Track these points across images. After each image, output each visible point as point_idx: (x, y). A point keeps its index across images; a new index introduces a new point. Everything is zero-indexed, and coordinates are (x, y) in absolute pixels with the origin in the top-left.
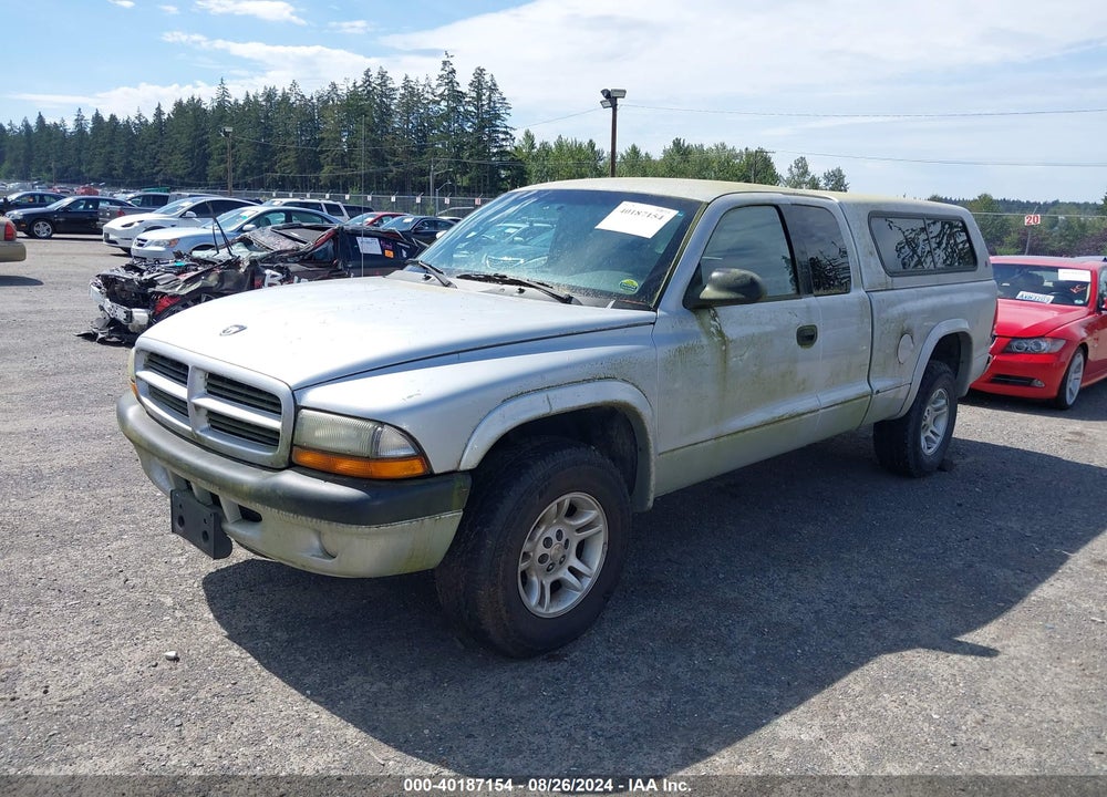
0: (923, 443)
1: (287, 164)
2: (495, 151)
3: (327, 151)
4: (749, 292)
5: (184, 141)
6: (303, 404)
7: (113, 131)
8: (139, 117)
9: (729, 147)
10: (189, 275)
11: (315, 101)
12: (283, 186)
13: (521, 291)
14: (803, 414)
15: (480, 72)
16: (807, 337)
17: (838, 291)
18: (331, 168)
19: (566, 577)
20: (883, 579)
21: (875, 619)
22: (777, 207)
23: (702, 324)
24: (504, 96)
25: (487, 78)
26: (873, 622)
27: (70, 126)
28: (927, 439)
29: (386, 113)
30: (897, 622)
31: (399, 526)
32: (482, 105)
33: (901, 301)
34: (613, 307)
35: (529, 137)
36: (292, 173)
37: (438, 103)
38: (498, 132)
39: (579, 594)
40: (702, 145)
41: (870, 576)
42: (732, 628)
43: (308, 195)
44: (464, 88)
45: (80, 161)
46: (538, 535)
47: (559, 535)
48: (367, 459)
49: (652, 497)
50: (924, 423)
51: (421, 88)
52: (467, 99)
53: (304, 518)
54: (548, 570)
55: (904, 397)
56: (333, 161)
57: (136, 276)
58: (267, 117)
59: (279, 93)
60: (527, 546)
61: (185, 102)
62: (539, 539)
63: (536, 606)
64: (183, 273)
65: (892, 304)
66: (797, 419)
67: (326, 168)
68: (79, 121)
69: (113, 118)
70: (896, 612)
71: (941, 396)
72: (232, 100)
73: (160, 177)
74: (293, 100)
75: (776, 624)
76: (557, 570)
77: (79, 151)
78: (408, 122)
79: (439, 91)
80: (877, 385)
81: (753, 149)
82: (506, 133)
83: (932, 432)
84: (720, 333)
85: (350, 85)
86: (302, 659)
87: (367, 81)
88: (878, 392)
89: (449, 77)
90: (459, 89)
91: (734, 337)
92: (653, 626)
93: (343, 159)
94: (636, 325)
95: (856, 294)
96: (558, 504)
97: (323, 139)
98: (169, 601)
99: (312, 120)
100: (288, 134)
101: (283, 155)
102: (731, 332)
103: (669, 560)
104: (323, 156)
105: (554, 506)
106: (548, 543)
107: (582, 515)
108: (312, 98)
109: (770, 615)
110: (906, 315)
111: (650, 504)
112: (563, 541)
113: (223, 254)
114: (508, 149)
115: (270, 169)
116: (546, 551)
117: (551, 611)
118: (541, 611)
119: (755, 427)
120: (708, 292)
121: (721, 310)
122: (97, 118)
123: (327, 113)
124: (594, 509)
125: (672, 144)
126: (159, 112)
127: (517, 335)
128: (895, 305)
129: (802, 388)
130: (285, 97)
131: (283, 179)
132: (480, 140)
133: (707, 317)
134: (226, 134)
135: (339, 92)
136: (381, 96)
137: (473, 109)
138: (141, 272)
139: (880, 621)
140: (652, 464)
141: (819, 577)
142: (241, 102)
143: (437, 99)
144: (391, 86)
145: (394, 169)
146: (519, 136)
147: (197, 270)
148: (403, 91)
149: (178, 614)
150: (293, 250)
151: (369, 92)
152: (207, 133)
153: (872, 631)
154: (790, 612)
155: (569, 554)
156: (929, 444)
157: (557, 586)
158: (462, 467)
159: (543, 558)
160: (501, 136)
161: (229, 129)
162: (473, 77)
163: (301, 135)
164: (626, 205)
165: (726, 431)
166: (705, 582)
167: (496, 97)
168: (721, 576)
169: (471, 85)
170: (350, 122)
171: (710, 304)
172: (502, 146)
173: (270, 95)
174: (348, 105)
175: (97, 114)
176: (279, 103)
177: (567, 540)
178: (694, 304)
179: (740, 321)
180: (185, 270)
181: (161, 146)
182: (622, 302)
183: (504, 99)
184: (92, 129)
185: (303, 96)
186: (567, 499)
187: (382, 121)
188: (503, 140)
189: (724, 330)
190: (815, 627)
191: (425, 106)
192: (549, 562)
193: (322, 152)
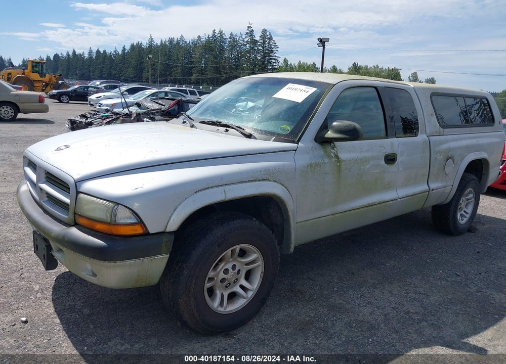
0: (459, 216)
1: (177, 72)
2: (270, 68)
3: (195, 67)
4: (352, 134)
5: (133, 62)
6: (81, 190)
7: (105, 57)
8: (116, 51)
9: (380, 67)
10: (108, 120)
11: (191, 44)
12: (174, 82)
13: (227, 131)
14: (388, 202)
15: (264, 31)
16: (390, 159)
17: (411, 135)
18: (196, 75)
19: (237, 290)
20: (428, 296)
21: (420, 321)
22: (376, 88)
23: (326, 151)
24: (275, 42)
25: (268, 34)
26: (418, 323)
27: (86, 56)
28: (461, 215)
29: (222, 50)
30: (432, 324)
31: (128, 262)
32: (266, 46)
33: (447, 142)
34: (273, 141)
35: (286, 61)
36: (179, 77)
37: (246, 45)
38: (272, 59)
39: (245, 300)
40: (367, 66)
41: (420, 293)
42: (335, 322)
43: (184, 86)
44: (257, 38)
45: (90, 70)
46: (220, 267)
47: (234, 267)
48: (109, 224)
49: (292, 247)
50: (459, 207)
51: (238, 38)
52: (259, 44)
53: (78, 254)
54: (226, 287)
55: (449, 191)
56: (197, 72)
57: (84, 120)
58: (169, 51)
59: (176, 40)
60: (211, 274)
61: (135, 44)
62: (221, 270)
63: (218, 307)
64: (106, 119)
65: (442, 143)
66: (383, 204)
67: (194, 75)
68: (90, 52)
69: (105, 51)
70: (432, 318)
71: (470, 192)
72: (155, 44)
73: (123, 78)
74: (181, 43)
75: (361, 321)
76: (232, 287)
77: (89, 66)
78: (232, 54)
79: (246, 40)
80: (432, 186)
81: (391, 68)
82: (276, 59)
83: (464, 211)
84: (337, 156)
85: (207, 37)
86: (92, 327)
87: (214, 35)
88: (433, 190)
89: (251, 33)
90: (255, 39)
91: (345, 159)
92: (290, 319)
93: (202, 71)
94: (285, 151)
95: (421, 137)
96: (232, 251)
97: (194, 61)
98: (37, 287)
99: (189, 53)
100: (178, 59)
101: (175, 69)
102: (342, 156)
103: (309, 278)
104: (193, 70)
105: (229, 251)
106: (226, 271)
107: (249, 256)
108: (190, 42)
109: (358, 315)
110: (450, 149)
111: (292, 250)
112: (236, 271)
113: (126, 111)
114: (277, 67)
115: (170, 75)
116: (225, 276)
117: (228, 310)
118: (221, 309)
119: (357, 209)
120: (330, 134)
121: (337, 144)
122: (98, 52)
123: (196, 50)
124: (256, 253)
125: (352, 65)
126: (124, 49)
127: (210, 155)
128: (444, 144)
129: (388, 187)
130: (178, 42)
131: (175, 79)
132: (263, 63)
133: (329, 148)
134: (149, 58)
135: (202, 40)
136: (220, 42)
137: (261, 48)
138: (87, 118)
139: (422, 324)
140: (292, 229)
141: (391, 293)
142: (159, 44)
143: (245, 43)
144: (225, 37)
145: (224, 76)
146: (281, 61)
147: (112, 118)
148: (230, 40)
149: (38, 295)
150: (158, 109)
151: (215, 40)
152: (143, 59)
153: (416, 330)
154: (371, 314)
155: (240, 277)
156: (462, 219)
157: (233, 296)
158: (168, 230)
159: (223, 280)
160: (273, 61)
161: (150, 56)
162: (261, 34)
163: (185, 59)
164: (290, 85)
165: (338, 211)
166: (326, 292)
167: (272, 43)
168: (335, 289)
169: (260, 37)
170: (206, 54)
171: (330, 141)
172: (273, 66)
173: (171, 41)
174: (206, 46)
175: (98, 50)
176: (175, 45)
177: (239, 270)
178: (321, 140)
179: (348, 150)
180: (107, 117)
181: (124, 64)
182: (279, 138)
183: (275, 43)
184: (96, 56)
185: (186, 42)
186: (238, 248)
187: (220, 53)
188: (274, 63)
189: (339, 155)
190: (383, 325)
191: (240, 47)
192: (227, 282)
193: (193, 67)
